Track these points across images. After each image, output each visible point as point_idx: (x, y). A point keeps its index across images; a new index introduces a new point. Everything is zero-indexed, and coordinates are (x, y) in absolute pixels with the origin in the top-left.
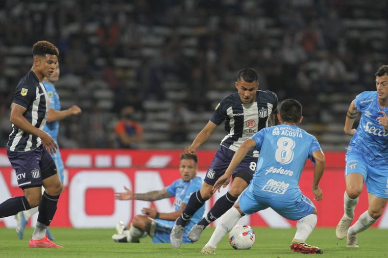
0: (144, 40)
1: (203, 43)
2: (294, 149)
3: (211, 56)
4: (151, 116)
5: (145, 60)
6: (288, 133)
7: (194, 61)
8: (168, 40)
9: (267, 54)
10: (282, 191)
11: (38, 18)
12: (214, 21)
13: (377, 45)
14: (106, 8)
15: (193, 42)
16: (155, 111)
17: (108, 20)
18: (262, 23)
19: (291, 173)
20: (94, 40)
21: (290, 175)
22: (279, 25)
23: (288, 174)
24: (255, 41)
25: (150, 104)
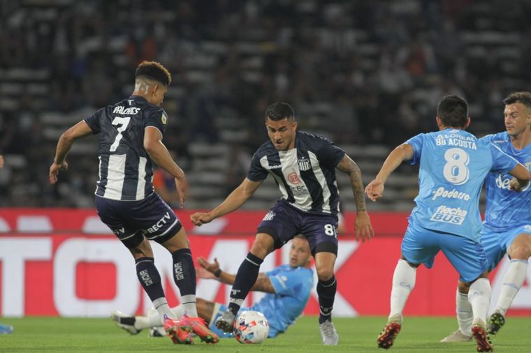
0: (190, 61)
1: (270, 65)
2: (468, 166)
3: (282, 81)
4: (199, 164)
5: (191, 87)
6: (456, 142)
7: (257, 89)
8: (222, 60)
9: (358, 79)
10: (458, 221)
11: (44, 29)
12: (286, 34)
13: (509, 67)
14: (137, 16)
15: (256, 62)
16: (205, 157)
17: (140, 33)
18: (350, 37)
19: (467, 197)
20: (121, 60)
21: (465, 199)
22: (374, 39)
23: (463, 198)
24: (342, 62)
25: (198, 148)
